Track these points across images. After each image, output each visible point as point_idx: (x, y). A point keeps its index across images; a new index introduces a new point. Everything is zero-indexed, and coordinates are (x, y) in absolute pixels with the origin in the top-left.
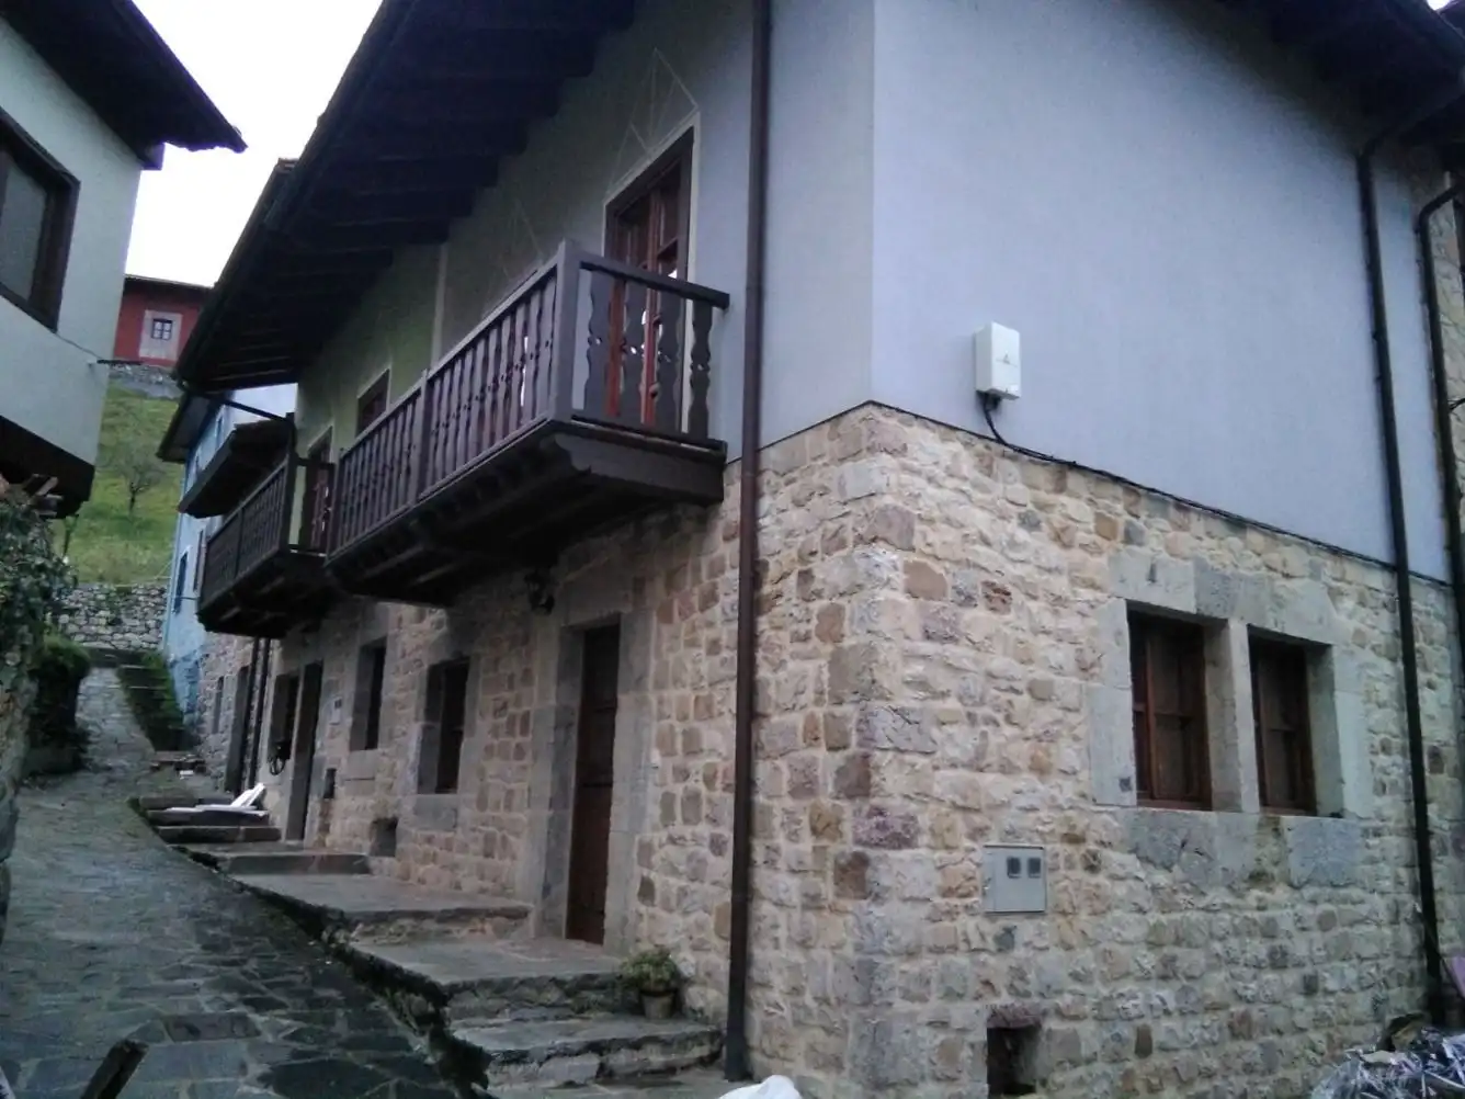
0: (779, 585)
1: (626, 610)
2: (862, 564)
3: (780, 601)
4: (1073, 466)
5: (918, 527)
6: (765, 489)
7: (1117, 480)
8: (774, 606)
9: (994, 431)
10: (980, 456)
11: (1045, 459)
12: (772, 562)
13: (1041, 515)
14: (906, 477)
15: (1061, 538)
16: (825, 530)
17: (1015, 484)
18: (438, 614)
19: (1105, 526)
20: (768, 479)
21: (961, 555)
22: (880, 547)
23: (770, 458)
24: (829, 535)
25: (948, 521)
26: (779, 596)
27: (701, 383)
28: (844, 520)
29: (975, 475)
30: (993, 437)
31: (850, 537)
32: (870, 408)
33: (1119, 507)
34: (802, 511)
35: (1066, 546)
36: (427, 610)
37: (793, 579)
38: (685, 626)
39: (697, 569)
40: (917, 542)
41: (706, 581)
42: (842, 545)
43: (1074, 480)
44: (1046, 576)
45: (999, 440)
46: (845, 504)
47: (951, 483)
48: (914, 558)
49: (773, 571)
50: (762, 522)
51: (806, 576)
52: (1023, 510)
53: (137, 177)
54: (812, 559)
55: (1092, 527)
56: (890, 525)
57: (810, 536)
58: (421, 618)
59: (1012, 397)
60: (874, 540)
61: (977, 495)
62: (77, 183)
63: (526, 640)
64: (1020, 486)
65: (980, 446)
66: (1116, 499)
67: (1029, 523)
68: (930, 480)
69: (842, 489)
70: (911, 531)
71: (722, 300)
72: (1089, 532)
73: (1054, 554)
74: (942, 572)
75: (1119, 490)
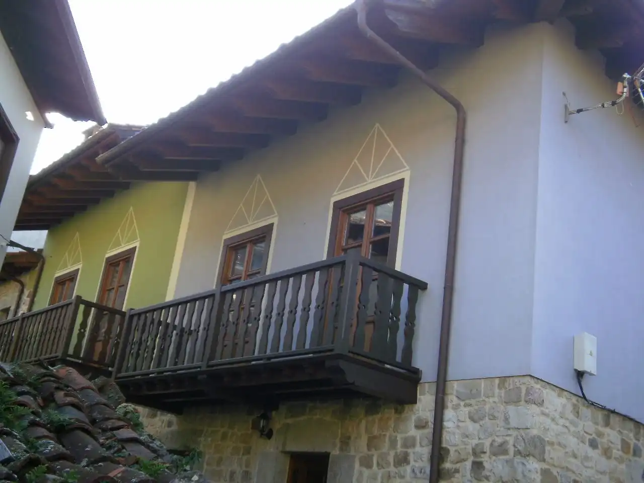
0: (458, 466)
1: (335, 452)
2: (520, 469)
3: (457, 475)
4: (613, 412)
5: (548, 448)
6: (449, 405)
7: (631, 419)
8: (454, 477)
9: (582, 392)
10: (575, 406)
11: (603, 408)
12: (452, 450)
13: (599, 440)
14: (542, 418)
15: (607, 453)
16: (494, 441)
17: (589, 423)
18: (169, 417)
19: (625, 446)
20: (451, 400)
21: (564, 464)
22: (531, 459)
23: (454, 387)
24: (496, 444)
25: (559, 444)
26: (457, 471)
27: (410, 334)
28: (508, 438)
29: (571, 416)
30: (581, 395)
31: (512, 451)
32: (528, 378)
33: (631, 435)
34: (477, 426)
35: (609, 458)
36: (159, 413)
37: (468, 464)
38: (380, 473)
39: (393, 443)
40: (546, 456)
41: (399, 449)
42: (505, 452)
43: (614, 419)
44: (600, 476)
45: (584, 397)
46: (509, 429)
47: (562, 422)
48: (545, 466)
49: (452, 455)
50: (445, 424)
51: (478, 466)
52: (591, 437)
53: (40, 131)
54: (482, 455)
55: (620, 447)
56: (535, 447)
57: (480, 441)
58: (154, 416)
59: (591, 374)
60: (528, 456)
61: (572, 429)
62: (18, 139)
63: (248, 451)
64: (590, 423)
65: (574, 399)
66: (631, 431)
67: (593, 444)
68: (553, 420)
69: (506, 420)
70: (544, 452)
71: (423, 286)
72: (618, 450)
73: (604, 464)
74: (557, 474)
75: (631, 425)
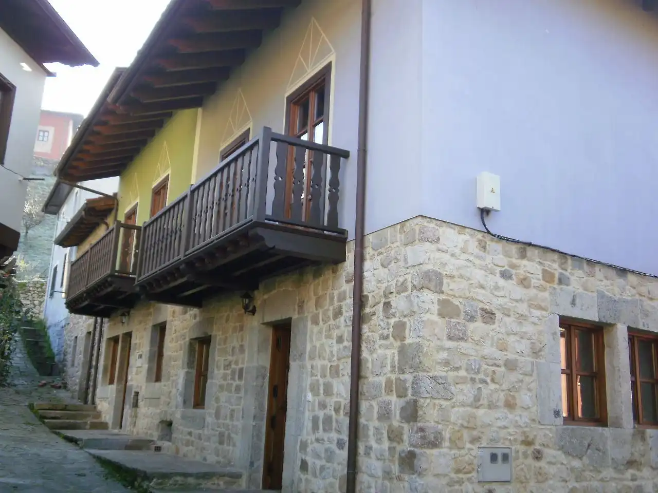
0: (374, 309)
1: (295, 317)
2: (415, 300)
3: (374, 317)
4: (530, 244)
5: (445, 281)
6: (367, 256)
7: (554, 251)
8: (371, 320)
9: (486, 228)
10: (480, 241)
11: (516, 242)
12: (370, 296)
13: (513, 272)
14: (438, 255)
15: (524, 282)
16: (397, 281)
17: (498, 255)
18: (195, 311)
19: (548, 276)
20: (369, 251)
21: (468, 295)
22: (425, 292)
23: (370, 240)
24: (399, 284)
25: (461, 276)
26: (374, 314)
27: (335, 199)
28: (406, 277)
29: (477, 251)
30: (486, 231)
31: (410, 286)
32: (420, 218)
33: (556, 266)
34: (386, 270)
35: (527, 287)
36: (188, 309)
37: (381, 305)
38: (325, 327)
39: (332, 299)
40: (444, 288)
41: (336, 303)
42: (405, 290)
43: (530, 251)
44: (515, 304)
45: (489, 232)
46: (408, 268)
47: (464, 256)
48: (443, 297)
49: (371, 301)
50: (365, 274)
51: (387, 305)
52: (503, 269)
53: (45, 79)
54: (390, 296)
55: (540, 277)
56: (430, 280)
57: (389, 284)
58: (185, 313)
59: (496, 211)
60: (422, 288)
61: (477, 262)
62: (14, 87)
63: (242, 328)
64: (501, 256)
65: (480, 236)
66: (554, 261)
67: (506, 275)
68: (453, 255)
69: (406, 260)
70: (441, 284)
71: (346, 154)
72: (539, 280)
73: (519, 292)
74: (458, 304)
75: (556, 256)
